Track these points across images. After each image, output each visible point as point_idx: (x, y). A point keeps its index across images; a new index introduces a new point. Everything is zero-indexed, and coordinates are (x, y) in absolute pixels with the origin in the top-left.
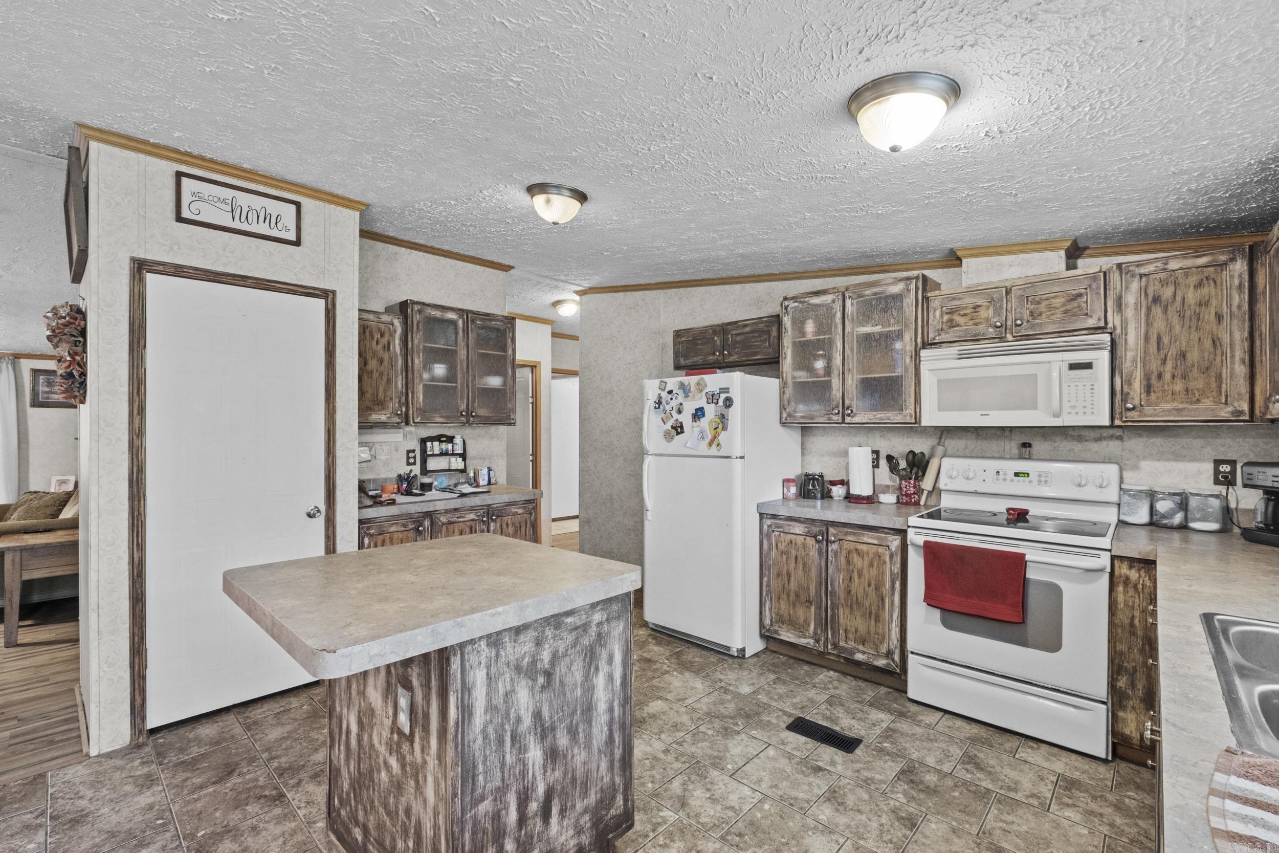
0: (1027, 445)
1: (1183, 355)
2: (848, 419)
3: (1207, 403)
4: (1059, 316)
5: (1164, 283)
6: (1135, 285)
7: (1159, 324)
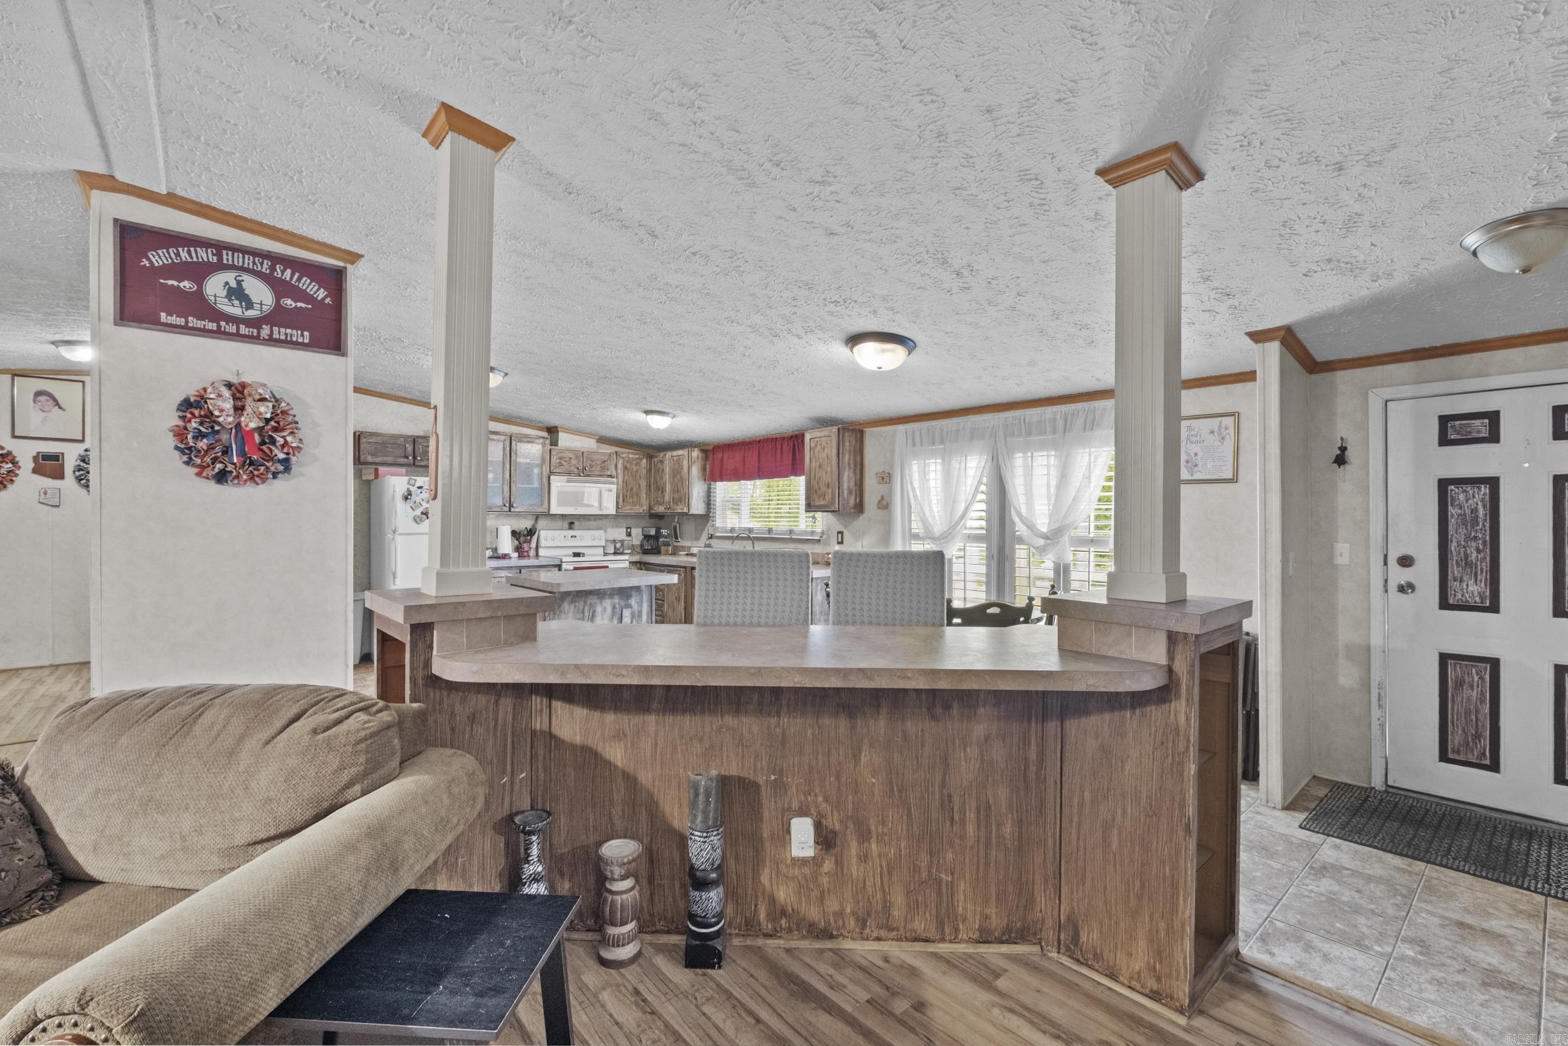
0: (572, 523)
1: (632, 489)
2: (512, 510)
3: (637, 507)
4: (599, 468)
5: (628, 462)
6: (621, 461)
7: (626, 477)
